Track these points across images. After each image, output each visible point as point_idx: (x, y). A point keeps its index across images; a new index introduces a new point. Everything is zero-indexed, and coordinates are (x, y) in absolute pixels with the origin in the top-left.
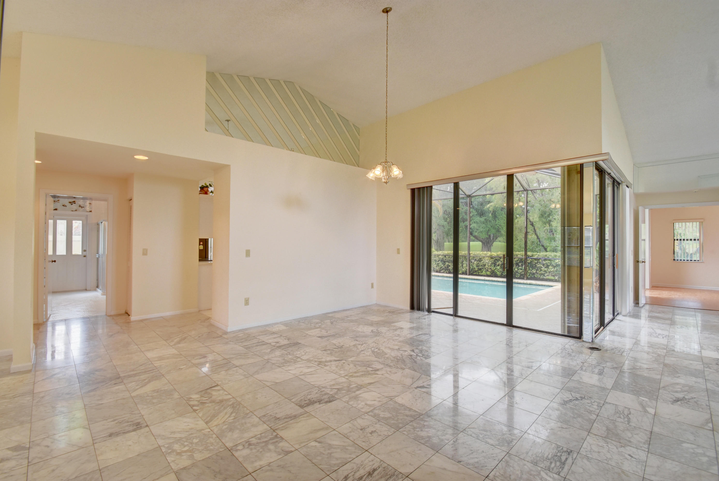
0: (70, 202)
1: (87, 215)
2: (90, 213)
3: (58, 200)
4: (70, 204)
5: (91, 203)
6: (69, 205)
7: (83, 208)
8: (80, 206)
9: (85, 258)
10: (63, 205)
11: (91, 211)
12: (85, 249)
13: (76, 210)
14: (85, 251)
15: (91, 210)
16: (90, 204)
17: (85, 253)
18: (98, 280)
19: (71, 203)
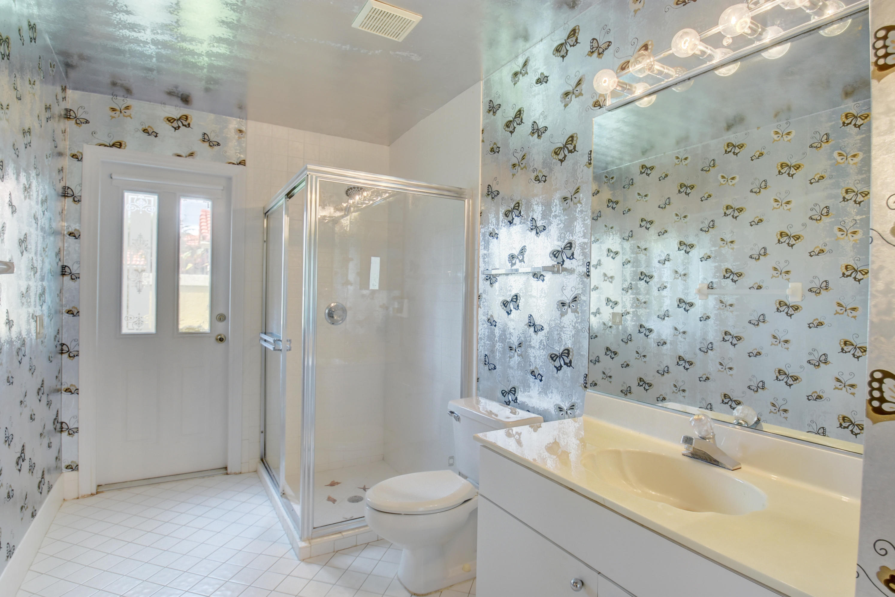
0: (170, 120)
1: (230, 179)
2: (241, 167)
3: (127, 108)
4: (168, 126)
5: (243, 129)
6: (165, 129)
7: (216, 148)
8: (205, 138)
9: (222, 345)
10: (145, 131)
11: (242, 163)
12: (221, 310)
13: (191, 155)
14: (222, 318)
15: (242, 157)
16: (241, 131)
17: (220, 327)
18: (264, 432)
19: (175, 124)
